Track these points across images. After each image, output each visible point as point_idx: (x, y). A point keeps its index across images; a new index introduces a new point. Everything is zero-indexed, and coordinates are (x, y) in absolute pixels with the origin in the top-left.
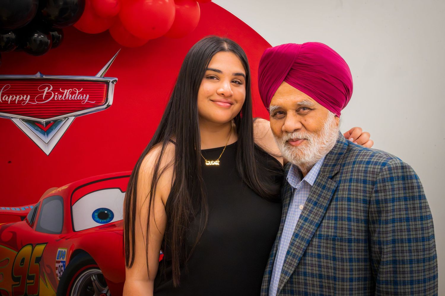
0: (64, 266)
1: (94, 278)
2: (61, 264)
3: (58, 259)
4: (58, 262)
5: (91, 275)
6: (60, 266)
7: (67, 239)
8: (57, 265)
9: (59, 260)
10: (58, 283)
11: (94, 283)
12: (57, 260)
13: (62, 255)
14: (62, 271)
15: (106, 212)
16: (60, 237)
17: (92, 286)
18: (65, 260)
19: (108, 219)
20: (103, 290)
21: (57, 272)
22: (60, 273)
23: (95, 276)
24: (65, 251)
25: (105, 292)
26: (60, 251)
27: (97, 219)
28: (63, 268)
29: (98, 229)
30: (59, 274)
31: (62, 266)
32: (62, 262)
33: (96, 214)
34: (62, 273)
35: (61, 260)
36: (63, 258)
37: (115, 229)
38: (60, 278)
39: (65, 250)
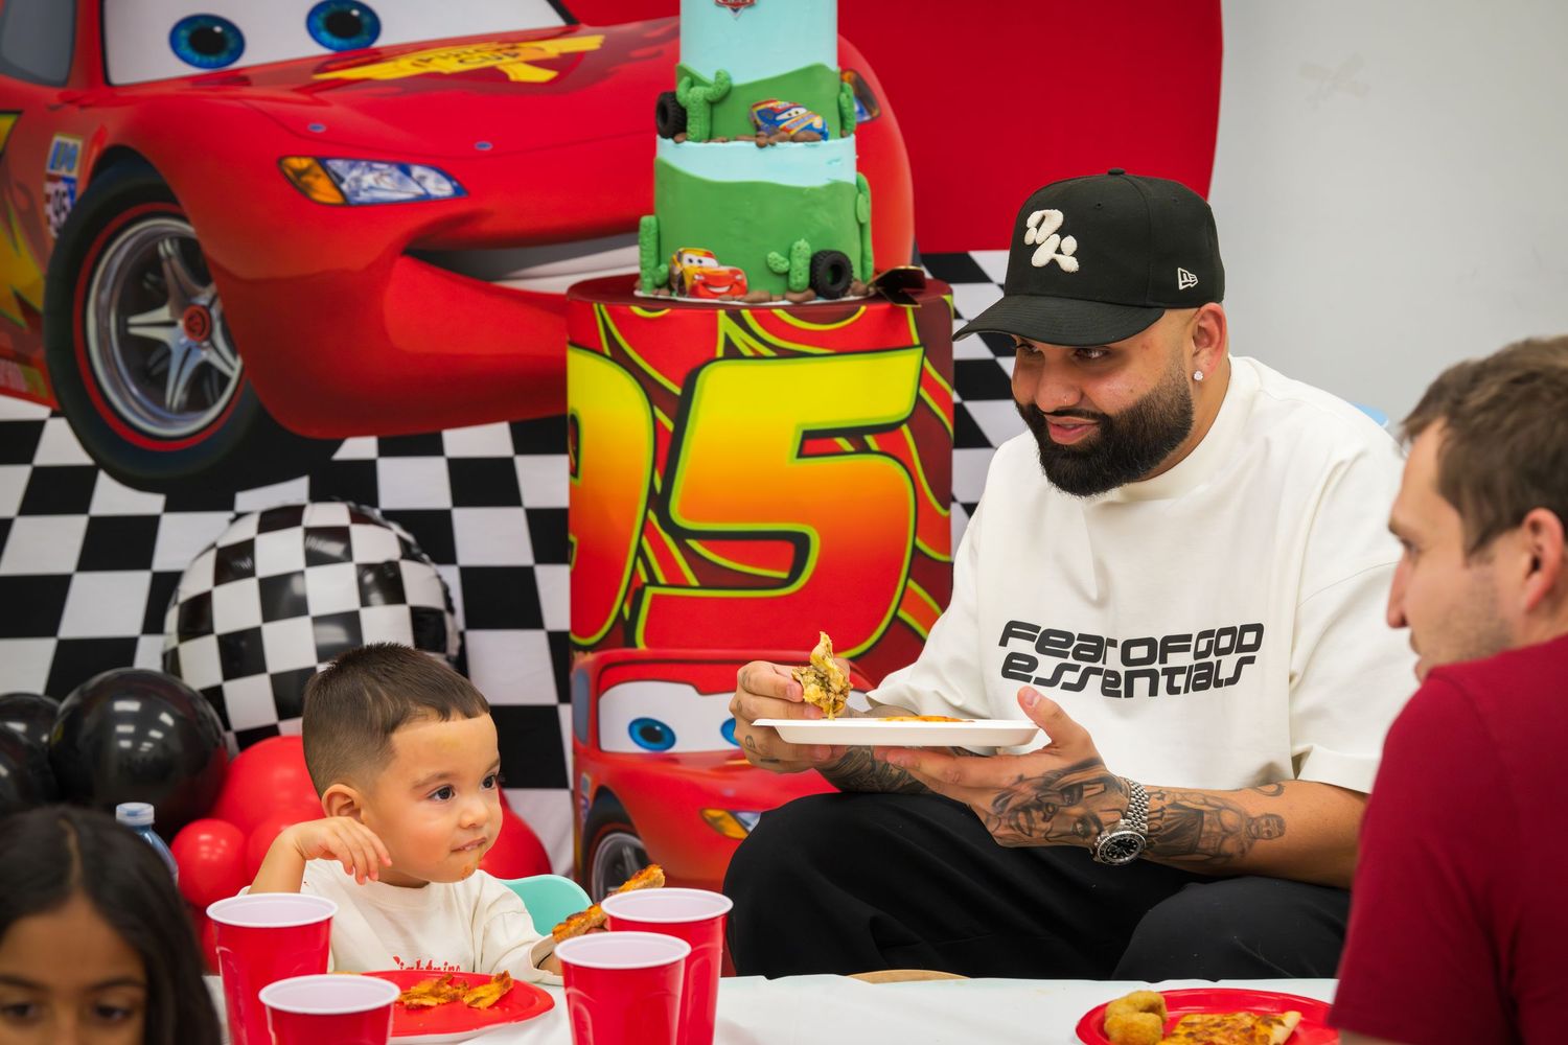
0: (71, 193)
1: (167, 248)
2: (62, 187)
3: (52, 167)
4: (54, 179)
5: (159, 237)
6: (57, 193)
7: (83, 106)
8: (50, 188)
9: (55, 172)
10: (51, 246)
11: (166, 267)
12: (49, 171)
13: (67, 156)
14: (64, 208)
15: (218, 29)
16: (62, 96)
17: (159, 272)
18: (74, 174)
19: (224, 56)
20: (196, 294)
21: (49, 209)
22: (57, 213)
23: (172, 244)
24: (75, 147)
25: (203, 300)
26: (59, 145)
27: (188, 51)
28: (67, 201)
29: (187, 85)
30: (54, 219)
31: (64, 195)
32: (65, 180)
33: (184, 33)
34: (63, 217)
35: (63, 172)
36: (70, 169)
37: (246, 91)
38: (58, 230)
39: (75, 142)
